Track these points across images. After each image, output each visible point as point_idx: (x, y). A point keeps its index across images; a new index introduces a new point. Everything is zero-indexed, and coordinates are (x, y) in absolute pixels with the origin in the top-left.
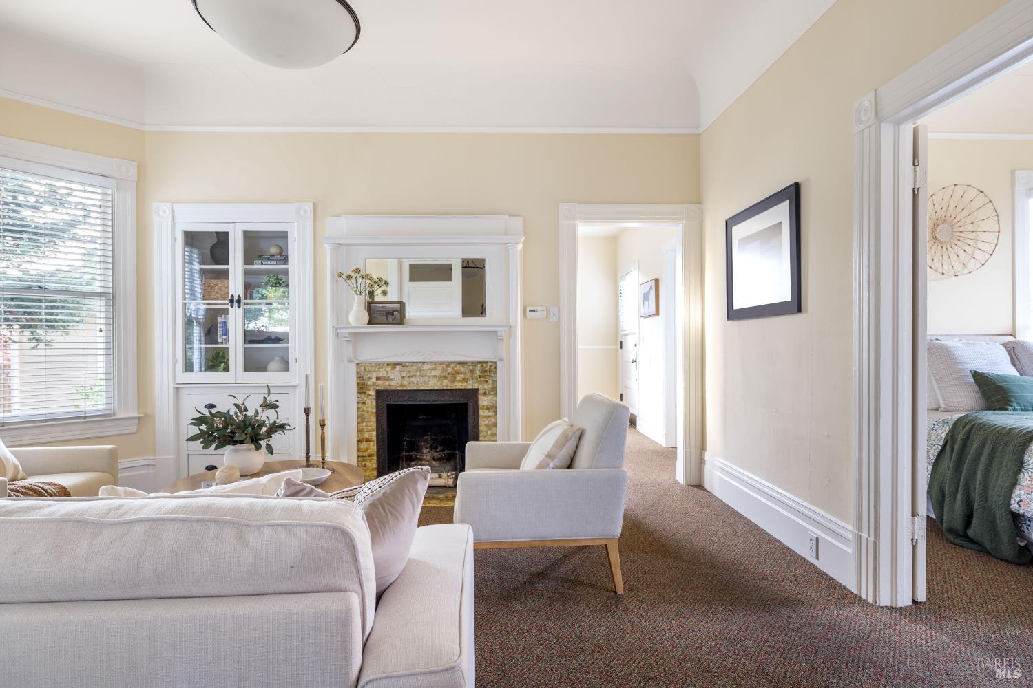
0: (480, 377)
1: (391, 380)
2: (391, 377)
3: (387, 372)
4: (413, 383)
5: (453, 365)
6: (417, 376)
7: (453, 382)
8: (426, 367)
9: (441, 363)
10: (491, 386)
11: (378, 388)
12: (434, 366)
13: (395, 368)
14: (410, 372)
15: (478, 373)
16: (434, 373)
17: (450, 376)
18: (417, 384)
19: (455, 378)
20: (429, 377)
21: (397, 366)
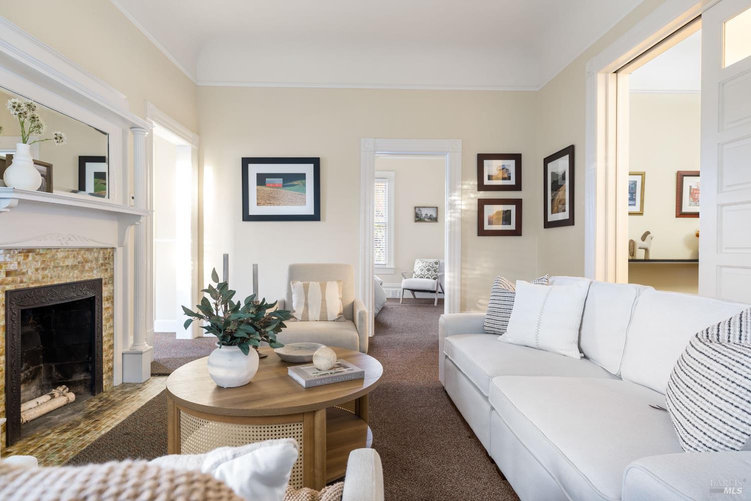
0: (102, 264)
1: (23, 274)
2: (25, 270)
3: (19, 263)
4: (47, 277)
5: (82, 252)
6: (51, 267)
7: (82, 272)
8: (60, 255)
9: (73, 250)
10: (109, 274)
11: (8, 288)
12: (67, 253)
13: (28, 256)
14: (44, 261)
15: (101, 261)
16: (67, 263)
17: (80, 265)
18: (51, 278)
19: (83, 267)
20: (62, 267)
21: (30, 254)
